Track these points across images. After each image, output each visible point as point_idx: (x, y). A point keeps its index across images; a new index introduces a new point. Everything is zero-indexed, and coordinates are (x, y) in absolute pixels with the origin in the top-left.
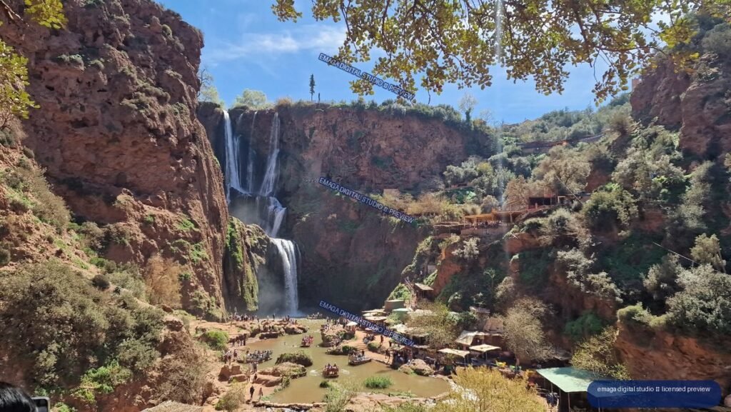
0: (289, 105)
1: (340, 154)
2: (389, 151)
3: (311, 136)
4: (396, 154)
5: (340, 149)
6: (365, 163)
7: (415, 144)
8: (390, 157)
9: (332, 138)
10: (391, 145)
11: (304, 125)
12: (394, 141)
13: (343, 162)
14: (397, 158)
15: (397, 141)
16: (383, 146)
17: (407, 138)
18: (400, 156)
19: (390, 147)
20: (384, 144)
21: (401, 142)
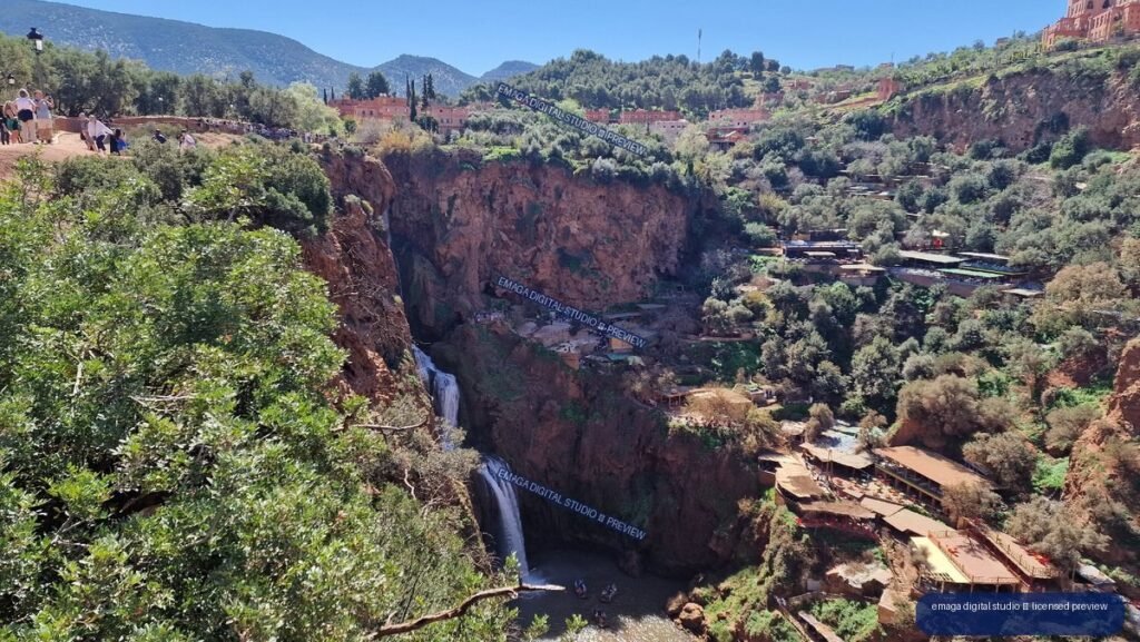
0: (408, 155)
1: (505, 246)
2: (586, 239)
3: (449, 212)
4: (601, 247)
5: (505, 237)
6: (547, 260)
7: (629, 230)
8: (588, 250)
9: (487, 215)
10: (586, 229)
11: (439, 192)
12: (593, 222)
13: (511, 260)
14: (601, 255)
15: (597, 222)
16: (574, 230)
17: (616, 219)
18: (606, 251)
19: (586, 232)
20: (574, 227)
21: (605, 224)
